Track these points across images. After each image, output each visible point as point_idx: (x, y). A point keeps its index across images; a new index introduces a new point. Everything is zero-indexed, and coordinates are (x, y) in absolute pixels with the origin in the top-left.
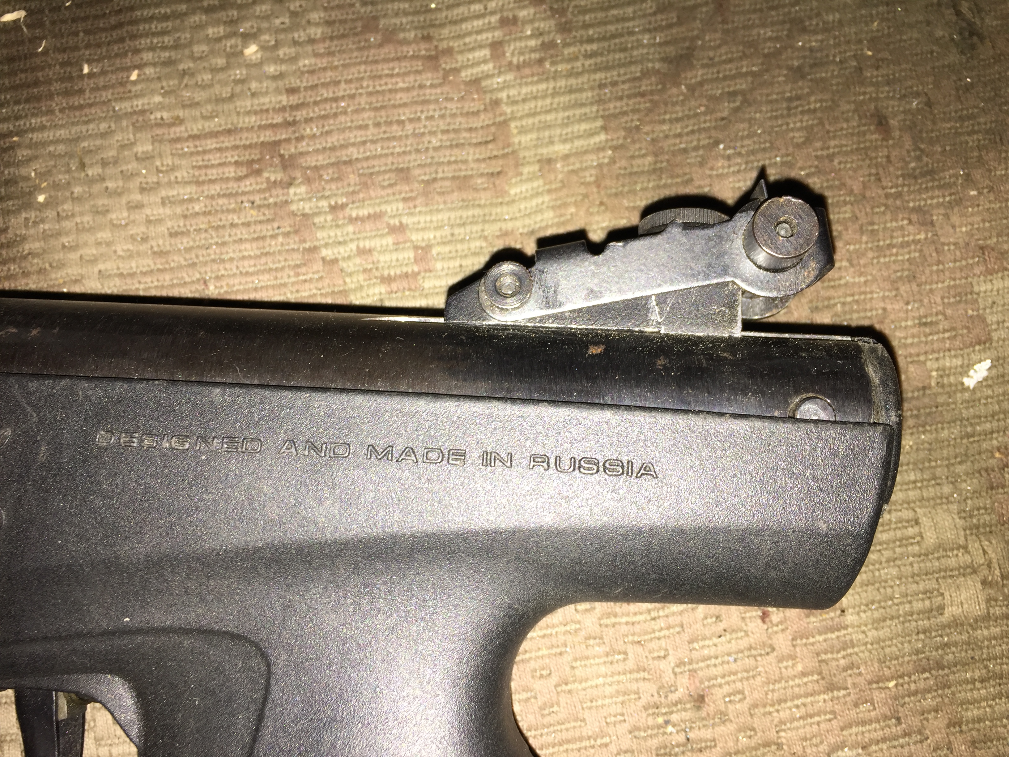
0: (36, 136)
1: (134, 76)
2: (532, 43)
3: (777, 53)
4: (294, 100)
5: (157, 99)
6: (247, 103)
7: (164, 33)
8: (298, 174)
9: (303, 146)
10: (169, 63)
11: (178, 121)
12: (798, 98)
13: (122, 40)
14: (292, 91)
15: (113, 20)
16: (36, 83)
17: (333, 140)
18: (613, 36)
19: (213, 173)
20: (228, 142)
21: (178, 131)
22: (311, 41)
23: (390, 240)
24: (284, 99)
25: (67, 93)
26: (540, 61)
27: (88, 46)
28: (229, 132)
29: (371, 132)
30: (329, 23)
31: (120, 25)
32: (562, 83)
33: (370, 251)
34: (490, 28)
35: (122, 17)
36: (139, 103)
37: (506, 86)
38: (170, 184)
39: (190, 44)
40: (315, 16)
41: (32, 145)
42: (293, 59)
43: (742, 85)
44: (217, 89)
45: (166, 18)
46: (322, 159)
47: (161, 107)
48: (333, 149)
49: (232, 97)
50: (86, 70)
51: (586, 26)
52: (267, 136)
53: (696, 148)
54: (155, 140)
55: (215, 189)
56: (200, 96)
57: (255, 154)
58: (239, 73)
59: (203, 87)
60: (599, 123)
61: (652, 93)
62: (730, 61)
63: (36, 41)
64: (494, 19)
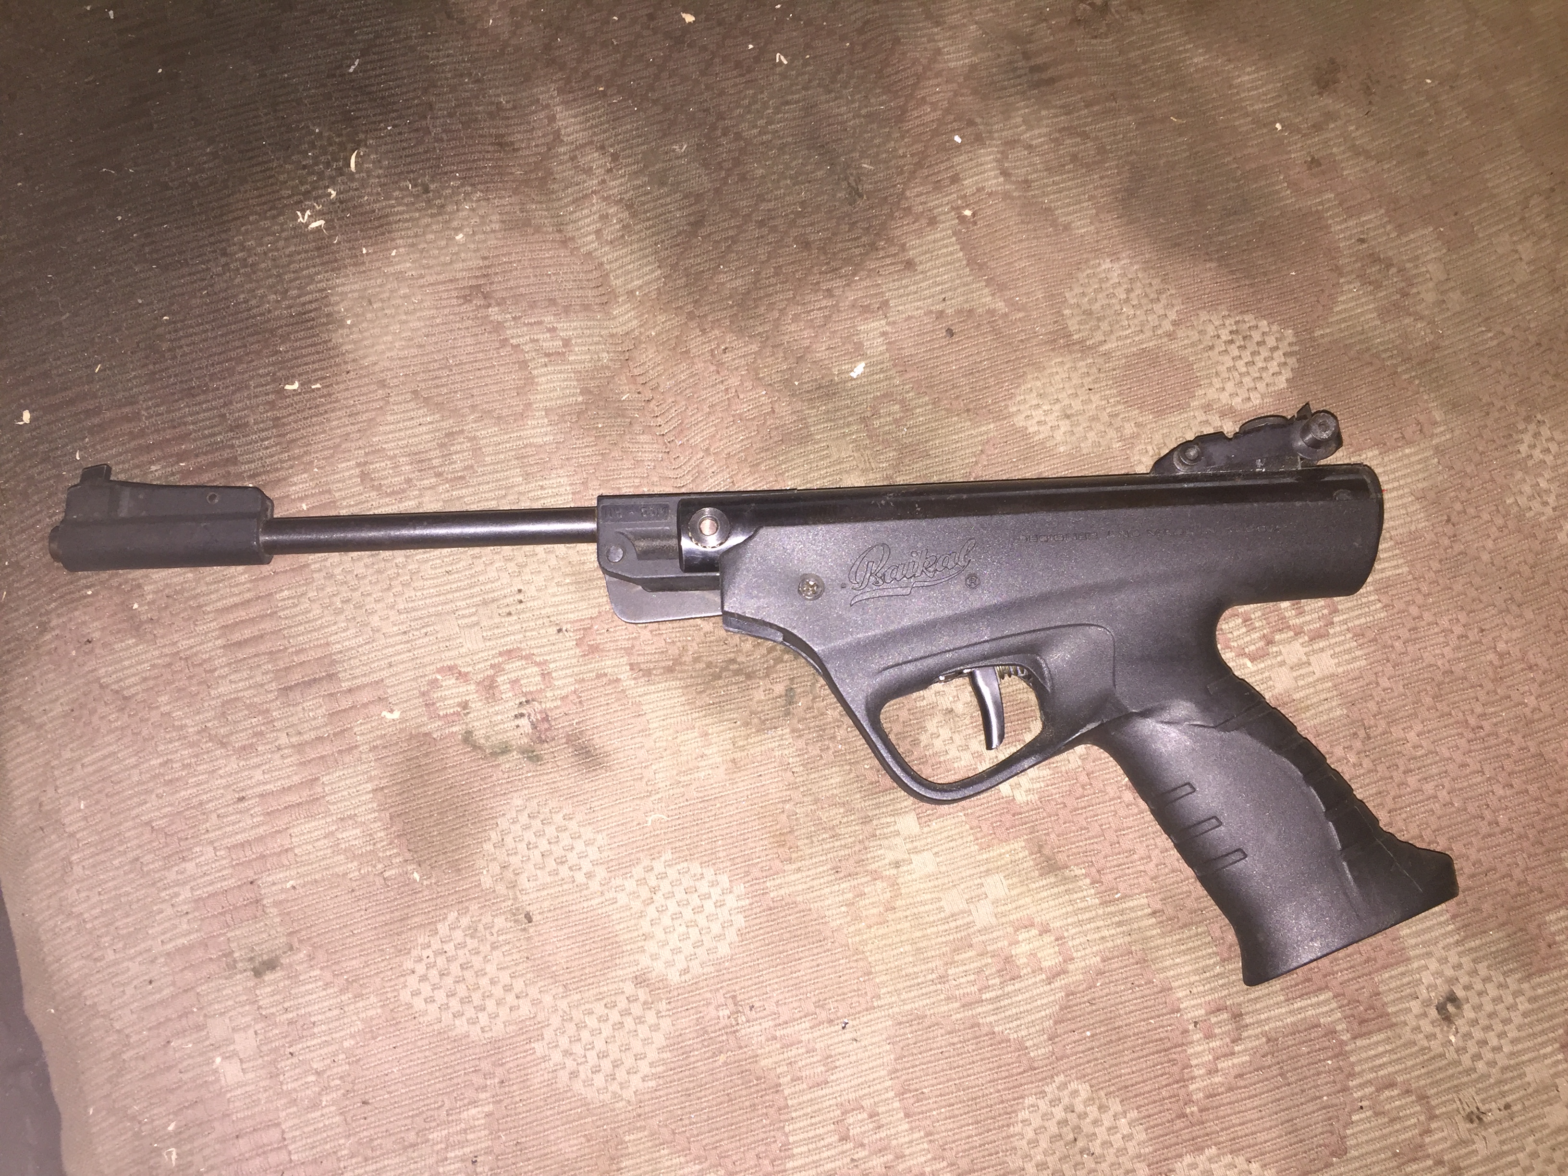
0: (339, 289)
1: (394, 254)
2: (618, 227)
3: (749, 215)
4: (487, 263)
5: (408, 265)
6: (460, 265)
7: (408, 229)
8: (493, 302)
9: (494, 287)
10: (413, 245)
11: (422, 276)
12: (762, 237)
13: (383, 234)
14: (485, 258)
15: (376, 223)
16: (336, 261)
17: (511, 283)
18: (660, 215)
19: (444, 303)
20: (452, 286)
21: (422, 281)
22: (493, 231)
23: (548, 335)
24: (481, 263)
25: (355, 265)
26: (623, 236)
27: (363, 238)
28: (451, 281)
29: (532, 280)
30: (503, 222)
31: (382, 226)
32: (635, 246)
33: (537, 340)
34: (595, 222)
35: (382, 221)
36: (398, 268)
37: (606, 254)
38: (421, 309)
39: (424, 234)
40: (495, 218)
41: (338, 294)
42: (485, 241)
43: (731, 233)
44: (442, 259)
45: (407, 220)
46: (505, 294)
47: (410, 269)
48: (511, 288)
49: (451, 262)
50: (364, 251)
51: (646, 212)
52: (473, 282)
53: (709, 269)
54: (409, 286)
55: (446, 311)
56: (431, 262)
57: (468, 292)
58: (455, 249)
59: (435, 258)
60: (657, 264)
61: (683, 243)
62: (725, 221)
63: (331, 237)
64: (596, 217)
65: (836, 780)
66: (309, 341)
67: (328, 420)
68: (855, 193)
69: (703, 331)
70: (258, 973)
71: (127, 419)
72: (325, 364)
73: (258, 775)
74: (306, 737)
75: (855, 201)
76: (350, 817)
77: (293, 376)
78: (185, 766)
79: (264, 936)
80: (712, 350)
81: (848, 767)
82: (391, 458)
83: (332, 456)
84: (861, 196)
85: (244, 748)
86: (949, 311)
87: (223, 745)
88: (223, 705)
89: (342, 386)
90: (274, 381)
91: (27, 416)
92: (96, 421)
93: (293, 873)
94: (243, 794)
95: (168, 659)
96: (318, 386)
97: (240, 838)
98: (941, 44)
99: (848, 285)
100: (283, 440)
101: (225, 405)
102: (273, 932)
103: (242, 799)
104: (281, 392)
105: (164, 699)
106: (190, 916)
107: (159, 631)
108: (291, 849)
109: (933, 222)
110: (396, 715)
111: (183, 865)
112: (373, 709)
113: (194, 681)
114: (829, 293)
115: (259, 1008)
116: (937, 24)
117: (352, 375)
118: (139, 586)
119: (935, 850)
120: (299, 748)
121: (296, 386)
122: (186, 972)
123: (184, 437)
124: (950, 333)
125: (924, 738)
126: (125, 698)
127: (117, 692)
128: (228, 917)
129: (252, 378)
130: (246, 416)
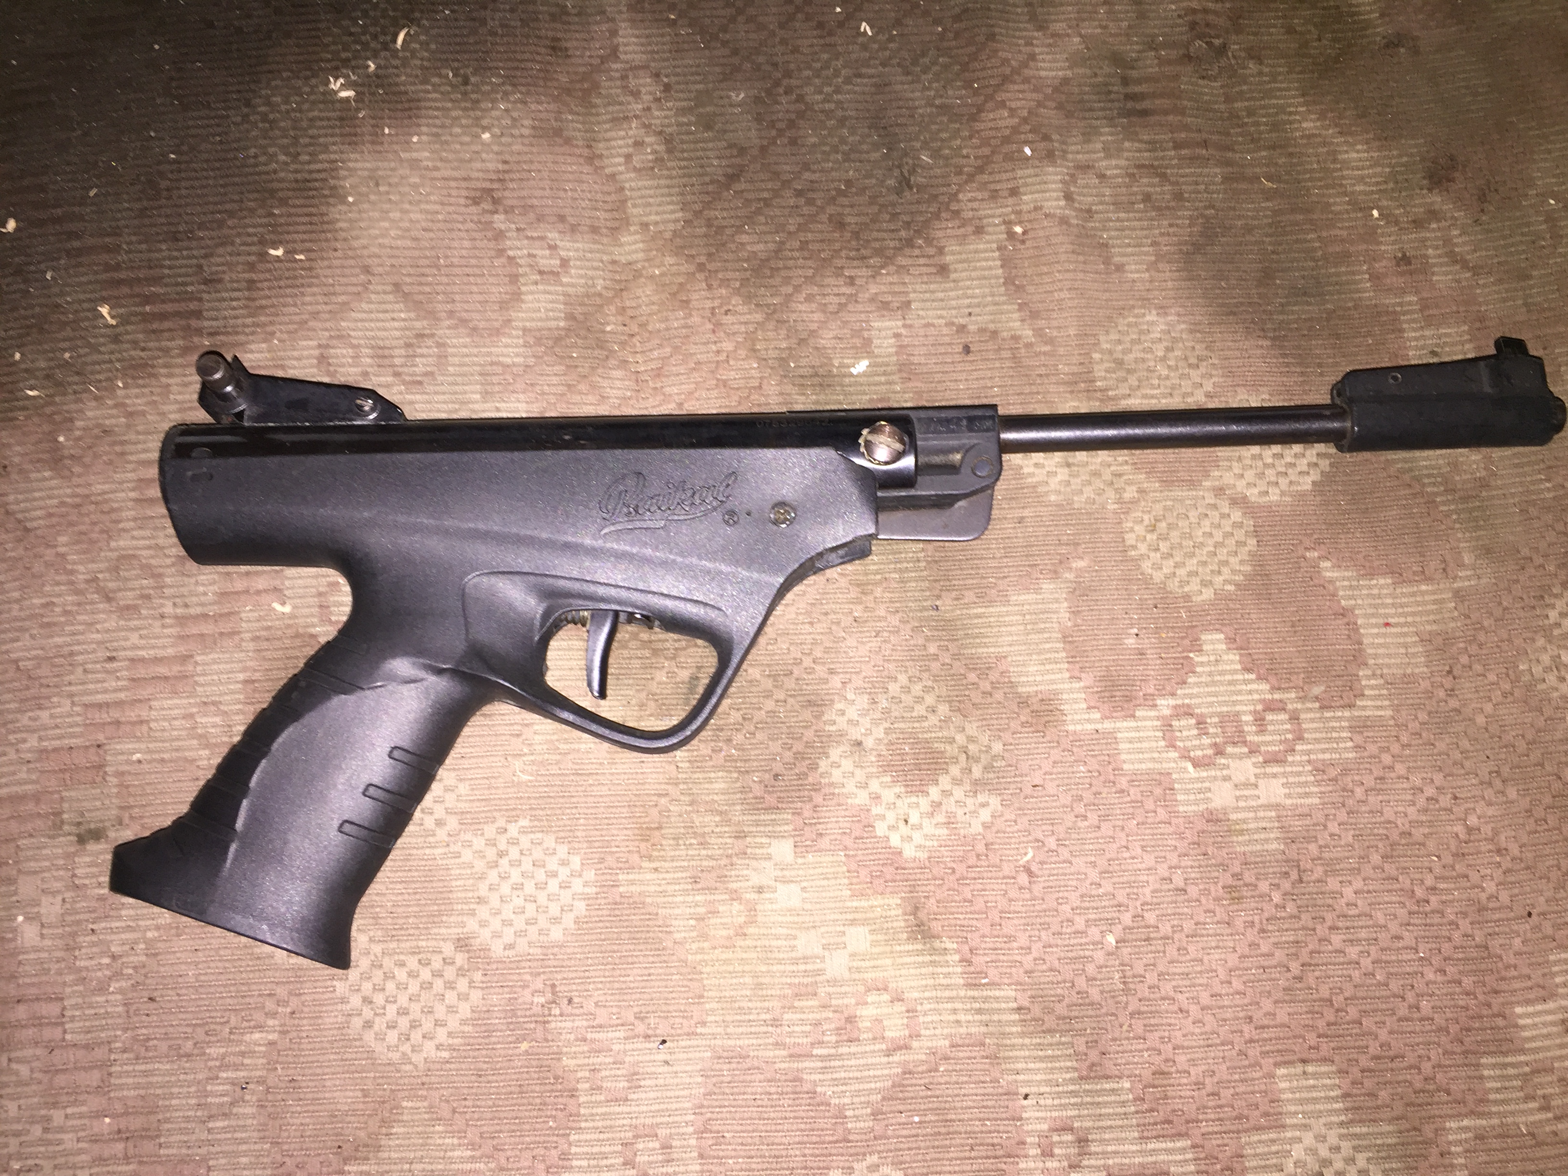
65: (720, 786)
66: (306, 210)
67: (303, 294)
68: (905, 183)
69: (710, 287)
70: (81, 840)
71: (108, 249)
72: (314, 236)
73: (134, 638)
74: (192, 611)
75: (903, 191)
76: (214, 703)
77: (281, 242)
78: (66, 613)
79: (98, 803)
80: (713, 308)
81: (735, 775)
82: (353, 346)
83: (296, 331)
84: (910, 188)
85: (128, 608)
86: (972, 328)
87: (109, 599)
88: (118, 559)
89: (326, 263)
90: (260, 242)
91: (11, 225)
92: (76, 244)
93: (143, 746)
94: (114, 654)
95: (78, 500)
96: (302, 257)
97: (100, 698)
98: (1037, 50)
99: (873, 277)
100: (251, 304)
101: (206, 256)
102: (107, 802)
103: (111, 659)
104: (263, 256)
105: (62, 539)
106: (31, 766)
107: (77, 469)
108: (147, 722)
109: (979, 231)
110: (287, 609)
111: (39, 713)
112: (265, 599)
113: (97, 529)
114: (851, 281)
115: (74, 875)
116: (1040, 28)
117: (339, 254)
118: (71, 420)
119: (804, 884)
120: (181, 620)
121: (279, 252)
122: (12, 822)
123: (156, 280)
124: (967, 350)
125: (823, 765)
126: (27, 530)
127: (19, 521)
128: (67, 776)
129: (239, 235)
130: (224, 272)
